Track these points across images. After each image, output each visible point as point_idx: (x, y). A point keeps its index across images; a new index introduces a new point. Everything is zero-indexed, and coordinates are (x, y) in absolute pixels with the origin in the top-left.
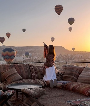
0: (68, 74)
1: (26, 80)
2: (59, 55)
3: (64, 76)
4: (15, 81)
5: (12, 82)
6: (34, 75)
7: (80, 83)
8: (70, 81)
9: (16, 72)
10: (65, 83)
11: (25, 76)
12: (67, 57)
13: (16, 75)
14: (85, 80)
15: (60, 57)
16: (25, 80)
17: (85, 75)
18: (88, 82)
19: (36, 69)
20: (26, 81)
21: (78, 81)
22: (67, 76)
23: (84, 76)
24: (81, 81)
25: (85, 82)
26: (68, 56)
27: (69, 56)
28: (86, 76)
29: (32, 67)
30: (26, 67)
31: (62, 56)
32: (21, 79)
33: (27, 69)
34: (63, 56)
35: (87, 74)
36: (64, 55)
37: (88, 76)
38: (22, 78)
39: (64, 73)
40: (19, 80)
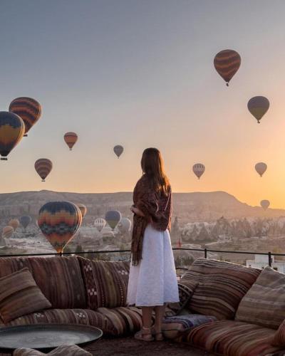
0: (206, 291)
1: (62, 311)
2: (218, 221)
3: (194, 296)
4: (27, 314)
5: (13, 320)
6: (95, 293)
7: (243, 326)
8: (211, 318)
9: (34, 283)
10: (191, 325)
11: (63, 297)
12: (242, 226)
13: (29, 295)
14: (257, 317)
15: (221, 226)
16: (59, 312)
17: (261, 298)
18: (268, 323)
19: (104, 273)
20: (61, 314)
21: (238, 317)
22: (204, 298)
23: (256, 301)
24: (247, 318)
25: (260, 321)
26: (248, 223)
27: (251, 224)
28: (263, 302)
29: (89, 268)
30: (69, 266)
31: (228, 224)
32: (47, 309)
33: (74, 272)
34: (230, 222)
35: (266, 294)
36: (234, 220)
37: (269, 303)
38: (50, 304)
39: (197, 287)
40: (41, 311)
